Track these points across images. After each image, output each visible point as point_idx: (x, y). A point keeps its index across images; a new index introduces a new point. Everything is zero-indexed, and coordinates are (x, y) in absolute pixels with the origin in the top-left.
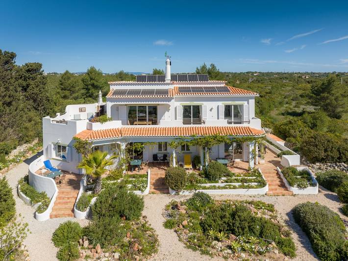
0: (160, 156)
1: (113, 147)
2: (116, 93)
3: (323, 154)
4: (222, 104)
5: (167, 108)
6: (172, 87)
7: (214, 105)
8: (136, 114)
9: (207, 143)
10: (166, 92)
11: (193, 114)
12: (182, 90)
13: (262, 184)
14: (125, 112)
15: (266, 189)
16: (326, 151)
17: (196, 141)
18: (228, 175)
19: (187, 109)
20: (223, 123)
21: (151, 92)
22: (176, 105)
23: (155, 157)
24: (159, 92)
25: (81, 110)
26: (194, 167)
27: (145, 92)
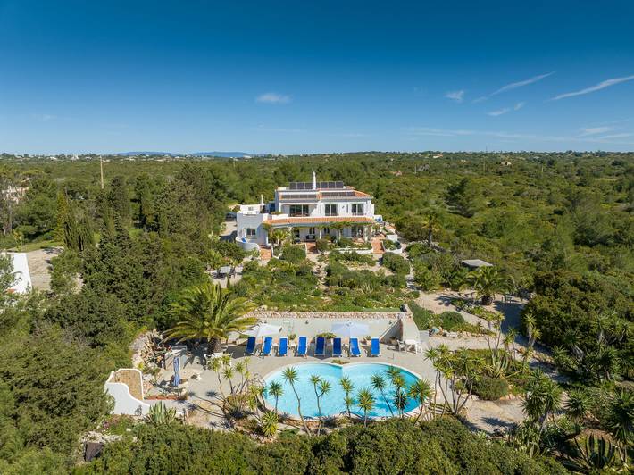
0: (311, 237)
1: (285, 229)
2: (284, 197)
3: (416, 236)
4: (350, 204)
5: (315, 206)
6: (317, 193)
7: (345, 204)
8: (294, 211)
9: (340, 226)
10: (315, 196)
11: (331, 210)
12: (324, 195)
13: (370, 248)
14: (288, 209)
15: (372, 251)
16: (418, 233)
17: (333, 226)
18: (352, 244)
19: (327, 208)
20: (350, 215)
21: (305, 196)
22: (321, 205)
23: (308, 237)
24: (311, 196)
25: (250, 209)
26: (332, 241)
27: (302, 196)
